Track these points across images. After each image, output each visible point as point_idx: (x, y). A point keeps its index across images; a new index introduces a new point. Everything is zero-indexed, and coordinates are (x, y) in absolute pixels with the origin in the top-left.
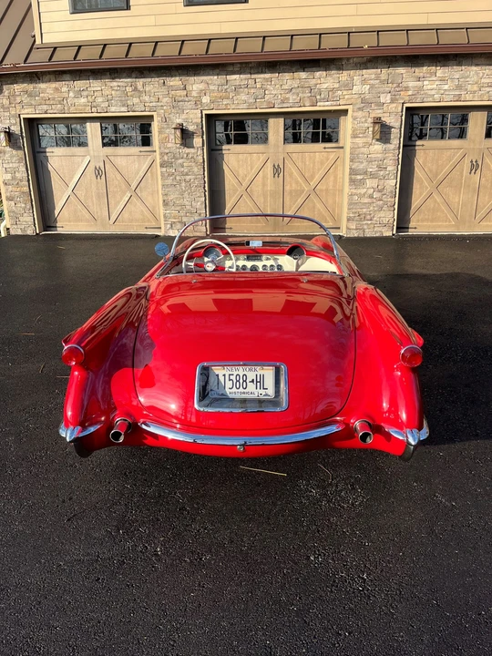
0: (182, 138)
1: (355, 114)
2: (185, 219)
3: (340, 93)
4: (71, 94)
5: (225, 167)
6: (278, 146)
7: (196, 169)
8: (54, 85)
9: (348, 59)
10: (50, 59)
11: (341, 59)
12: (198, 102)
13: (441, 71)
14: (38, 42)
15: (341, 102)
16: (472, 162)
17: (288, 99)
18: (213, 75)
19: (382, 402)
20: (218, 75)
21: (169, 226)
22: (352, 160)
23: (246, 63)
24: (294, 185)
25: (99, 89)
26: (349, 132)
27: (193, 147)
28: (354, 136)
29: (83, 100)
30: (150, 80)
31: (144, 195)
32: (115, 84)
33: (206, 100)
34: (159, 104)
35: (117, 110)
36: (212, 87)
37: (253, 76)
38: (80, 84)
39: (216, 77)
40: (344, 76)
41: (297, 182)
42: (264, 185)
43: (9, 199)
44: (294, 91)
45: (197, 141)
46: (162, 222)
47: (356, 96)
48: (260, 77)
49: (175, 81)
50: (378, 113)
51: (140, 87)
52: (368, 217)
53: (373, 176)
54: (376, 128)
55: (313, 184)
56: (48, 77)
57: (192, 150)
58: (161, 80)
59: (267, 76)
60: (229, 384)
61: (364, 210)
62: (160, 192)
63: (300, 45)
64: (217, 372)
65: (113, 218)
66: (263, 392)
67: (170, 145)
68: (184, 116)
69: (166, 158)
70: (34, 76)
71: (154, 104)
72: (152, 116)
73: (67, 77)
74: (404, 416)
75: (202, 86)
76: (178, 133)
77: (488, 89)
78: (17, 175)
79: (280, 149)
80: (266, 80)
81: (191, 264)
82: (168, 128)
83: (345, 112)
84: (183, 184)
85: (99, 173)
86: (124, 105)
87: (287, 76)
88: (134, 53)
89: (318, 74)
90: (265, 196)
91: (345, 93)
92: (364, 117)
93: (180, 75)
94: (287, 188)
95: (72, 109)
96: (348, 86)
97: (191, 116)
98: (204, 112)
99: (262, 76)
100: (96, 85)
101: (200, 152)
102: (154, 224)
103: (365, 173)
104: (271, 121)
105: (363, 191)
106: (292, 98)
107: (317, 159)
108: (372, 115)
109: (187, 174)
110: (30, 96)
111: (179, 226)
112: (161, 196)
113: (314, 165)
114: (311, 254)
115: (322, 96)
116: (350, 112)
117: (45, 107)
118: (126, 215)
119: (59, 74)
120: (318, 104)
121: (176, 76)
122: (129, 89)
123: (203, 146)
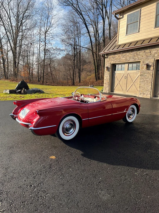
0: (147, 67)
2: (144, 92)
7: (150, 77)
8: (118, 55)
10: (117, 49)
12: (154, 56)
14: (117, 44)
21: (140, 94)
29: (124, 58)
30: (141, 51)
31: (135, 84)
32: (132, 53)
33: (156, 55)
35: (131, 60)
36: (158, 51)
38: (124, 54)
43: (105, 84)
45: (152, 68)
46: (138, 93)
49: (148, 51)
51: (138, 53)
56: (117, 53)
57: (149, 71)
58: (143, 51)
62: (139, 84)
65: (127, 90)
67: (143, 70)
68: (149, 61)
69: (142, 73)
70: (115, 53)
71: (141, 58)
72: (140, 61)
73: (122, 53)
75: (155, 51)
78: (108, 78)
82: (144, 64)
84: (146, 81)
86: (133, 59)
93: (150, 49)
97: (151, 61)
98: (155, 59)
100: (128, 54)
101: (152, 71)
109: (147, 78)
110: (113, 58)
111: (142, 94)
117: (116, 61)
118: (130, 90)
121: (148, 49)
122: (135, 54)
123: (153, 70)
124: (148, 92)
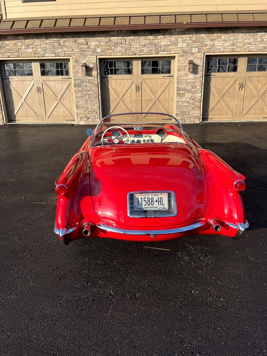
0: (86, 71)
1: (179, 59)
2: (88, 115)
3: (171, 47)
4: (23, 47)
5: (110, 87)
6: (138, 76)
7: (94, 88)
8: (13, 42)
9: (175, 29)
10: (11, 27)
11: (171, 29)
12: (94, 51)
13: (224, 36)
14: (4, 18)
15: (172, 52)
16: (240, 84)
17: (143, 50)
18: (103, 37)
19: (224, 210)
20: (105, 37)
21: (79, 119)
22: (178, 83)
23: (120, 31)
24: (147, 96)
25: (39, 44)
26: (176, 68)
27: (92, 76)
28: (179, 70)
29: (30, 50)
30: (67, 39)
31: (65, 102)
32: (48, 41)
33: (99, 50)
34: (73, 52)
35: (49, 56)
36: (102, 44)
37: (125, 38)
38: (28, 41)
39: (104, 38)
40: (173, 38)
41: (149, 95)
42: (131, 96)
44: (146, 46)
45: (94, 73)
46: (76, 117)
47: (180, 49)
48: (128, 38)
49: (81, 40)
50: (191, 58)
51: (62, 43)
52: (187, 113)
53: (189, 91)
54: (191, 66)
55: (157, 96)
56: (10, 37)
57: (91, 78)
58: (74, 39)
59: (132, 38)
60: (144, 203)
61: (185, 110)
62: (74, 100)
63: (149, 21)
64: (137, 197)
65: (48, 116)
66: (162, 206)
67: (79, 75)
68: (87, 59)
69: (77, 82)
71: (70, 52)
72: (69, 59)
73: (21, 37)
74: (236, 216)
75: (96, 43)
76: (84, 68)
77: (248, 46)
79: (140, 77)
80: (132, 40)
81: (106, 140)
82: (78, 65)
83: (174, 57)
84: (87, 96)
85: (39, 90)
86: (53, 53)
87: (143, 38)
88: (58, 25)
89: (159, 37)
90: (131, 102)
91: (174, 47)
92: (184, 60)
93: (84, 37)
94: (143, 98)
95: (24, 55)
96: (175, 44)
97: (91, 59)
98: (98, 57)
99: (129, 38)
100: (37, 42)
101: (96, 79)
102: (71, 118)
103: (185, 90)
104: (134, 62)
105: (184, 99)
106: (146, 50)
107: (159, 83)
108: (188, 59)
109: (89, 91)
111: (85, 119)
112: (75, 103)
113: (158, 86)
114: (169, 133)
115: (162, 49)
116: (176, 58)
117: (8, 54)
118: (55, 113)
119: (16, 36)
120: (160, 53)
121: (82, 37)
122: (56, 44)
123: (98, 75)
124: (94, 115)
